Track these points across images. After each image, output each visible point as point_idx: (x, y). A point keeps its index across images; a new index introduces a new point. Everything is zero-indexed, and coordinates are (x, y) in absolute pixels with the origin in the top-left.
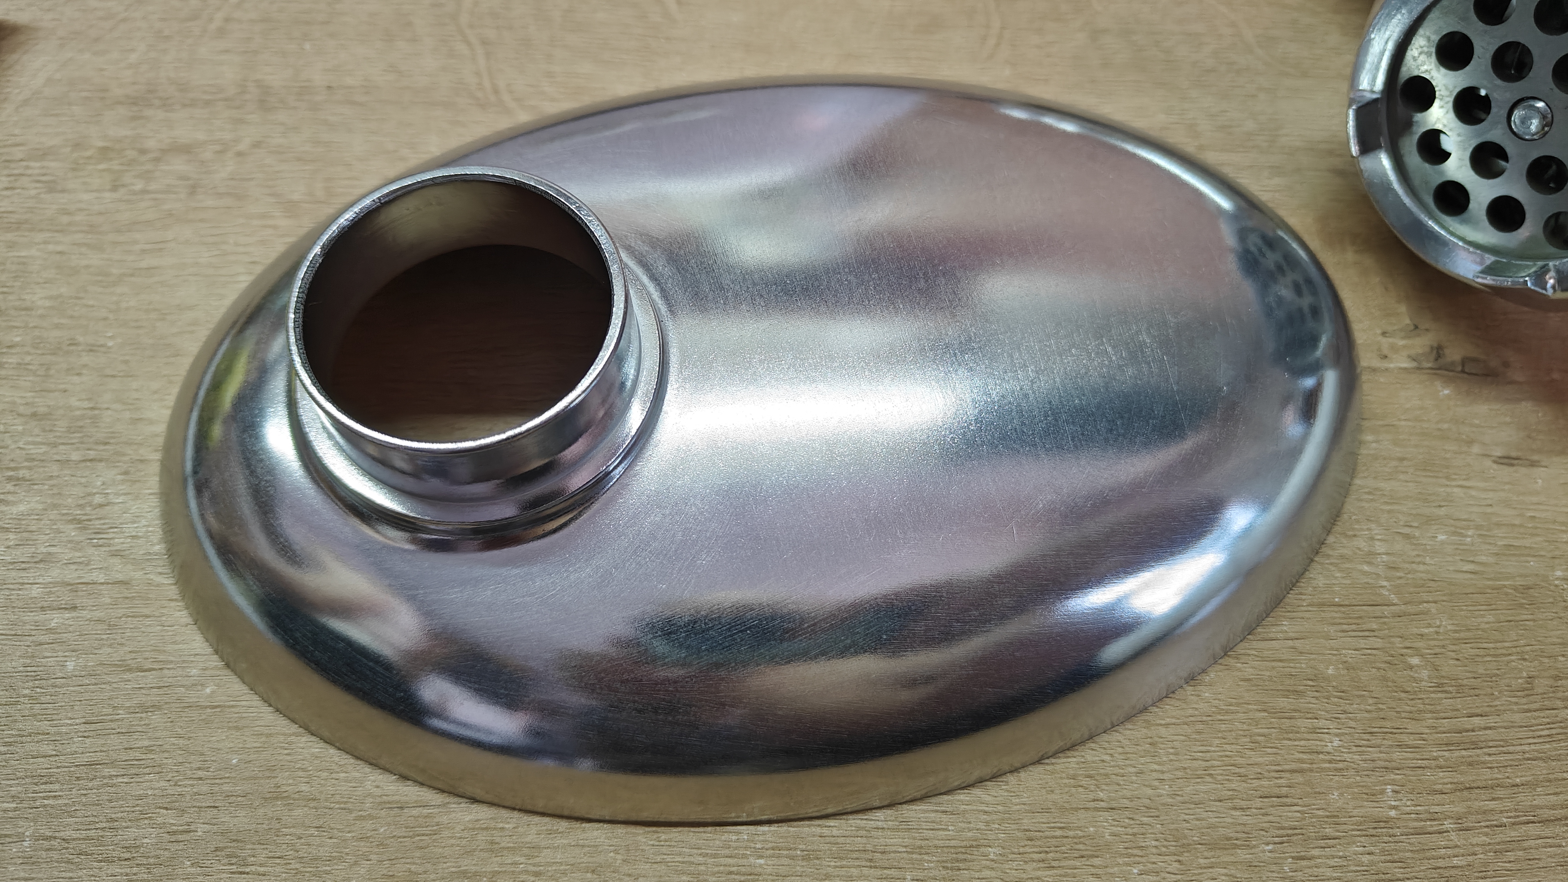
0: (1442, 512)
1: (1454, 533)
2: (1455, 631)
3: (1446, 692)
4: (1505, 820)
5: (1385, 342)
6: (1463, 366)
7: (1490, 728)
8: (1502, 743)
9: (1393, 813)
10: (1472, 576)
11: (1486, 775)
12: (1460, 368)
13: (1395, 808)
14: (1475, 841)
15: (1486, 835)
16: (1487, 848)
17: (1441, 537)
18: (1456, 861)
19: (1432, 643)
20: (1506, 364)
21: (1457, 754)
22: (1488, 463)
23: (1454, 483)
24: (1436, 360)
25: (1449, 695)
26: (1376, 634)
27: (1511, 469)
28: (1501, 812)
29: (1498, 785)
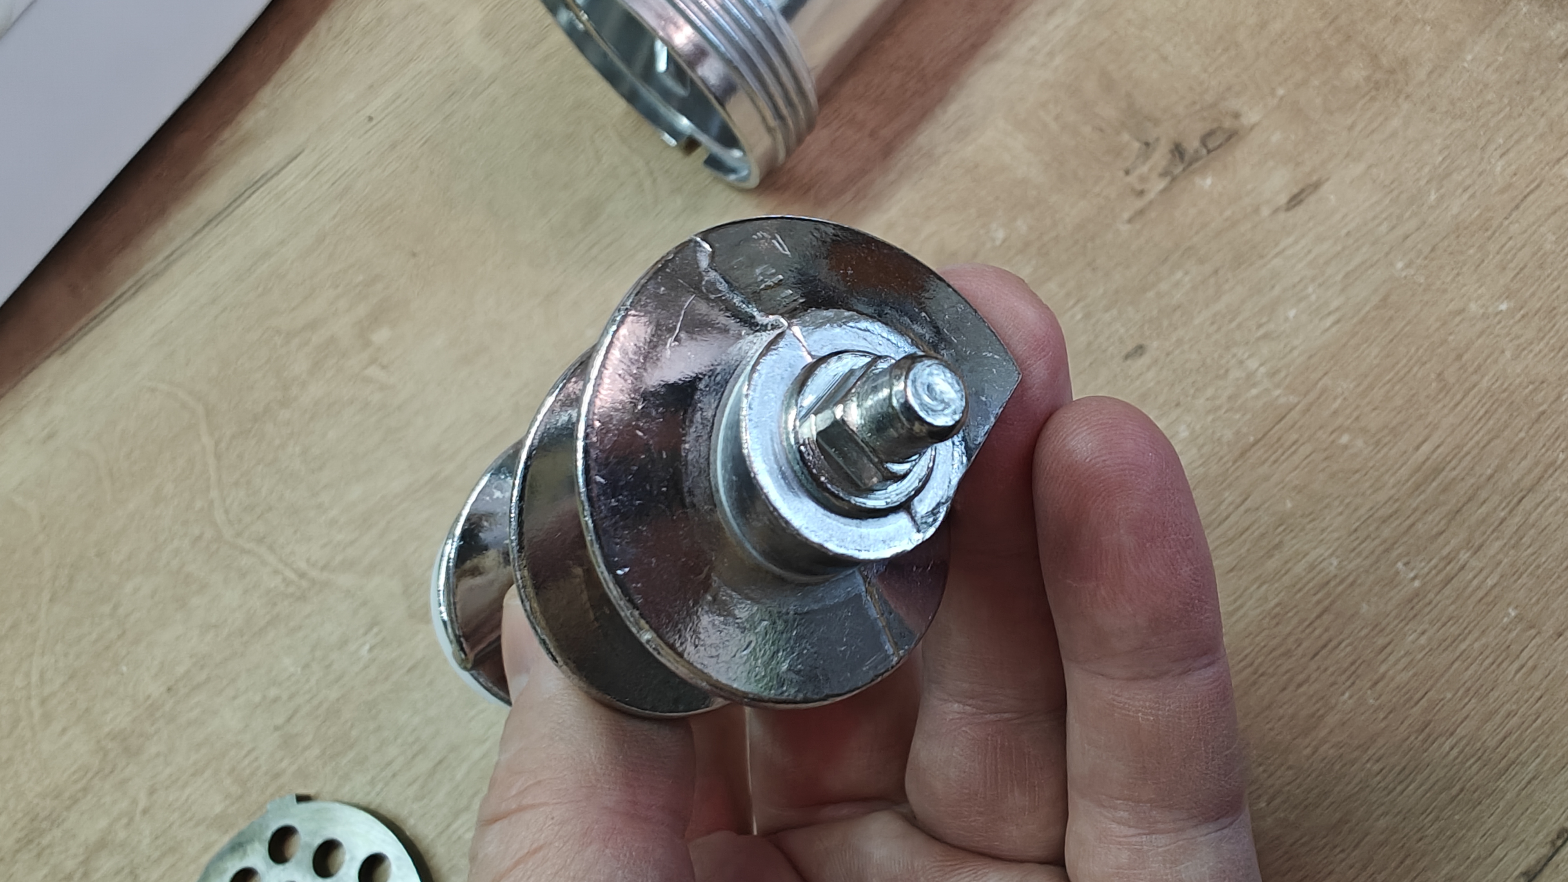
0: (1277, 290)
1: (1300, 300)
2: (1359, 385)
3: (1386, 445)
5: (1133, 179)
6: (1206, 146)
7: (1439, 445)
10: (1337, 327)
11: (1463, 490)
12: (1205, 151)
15: (1497, 538)
16: (1506, 549)
17: (1292, 313)
19: (1348, 411)
20: (1236, 116)
22: (1282, 216)
23: (1269, 257)
24: (1181, 160)
25: (1390, 445)
26: (1301, 441)
27: (1303, 206)
28: (1495, 509)
29: (1478, 489)
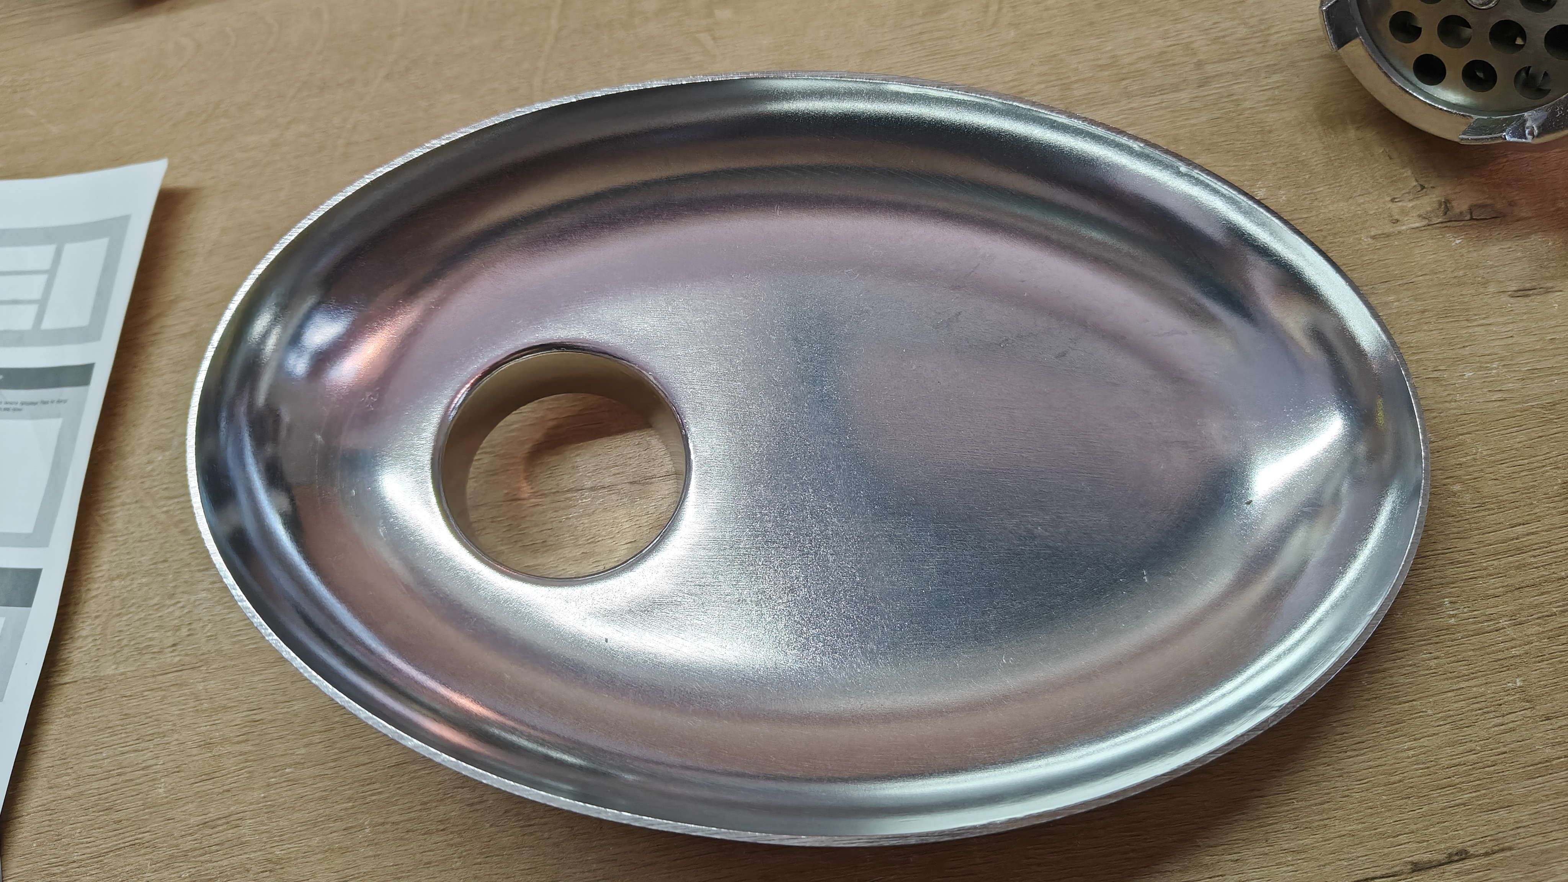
0: (1467, 351)
1: (1480, 368)
3: (1489, 510)
4: (1555, 610)
5: (1395, 208)
6: (1471, 213)
7: (1533, 533)
8: (1545, 545)
9: (1452, 621)
10: (1499, 403)
11: (1533, 575)
12: (1468, 217)
13: (1454, 616)
14: (1529, 632)
15: (1539, 625)
16: (1541, 636)
17: (1468, 374)
18: (1514, 652)
19: (1471, 469)
20: (1511, 204)
21: (1504, 561)
22: (1504, 298)
23: (1475, 323)
24: (1445, 214)
25: (1492, 512)
27: (1527, 300)
28: (1551, 603)
29: (1546, 581)
